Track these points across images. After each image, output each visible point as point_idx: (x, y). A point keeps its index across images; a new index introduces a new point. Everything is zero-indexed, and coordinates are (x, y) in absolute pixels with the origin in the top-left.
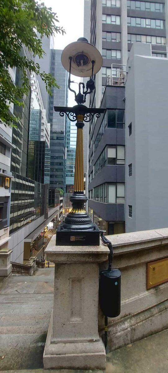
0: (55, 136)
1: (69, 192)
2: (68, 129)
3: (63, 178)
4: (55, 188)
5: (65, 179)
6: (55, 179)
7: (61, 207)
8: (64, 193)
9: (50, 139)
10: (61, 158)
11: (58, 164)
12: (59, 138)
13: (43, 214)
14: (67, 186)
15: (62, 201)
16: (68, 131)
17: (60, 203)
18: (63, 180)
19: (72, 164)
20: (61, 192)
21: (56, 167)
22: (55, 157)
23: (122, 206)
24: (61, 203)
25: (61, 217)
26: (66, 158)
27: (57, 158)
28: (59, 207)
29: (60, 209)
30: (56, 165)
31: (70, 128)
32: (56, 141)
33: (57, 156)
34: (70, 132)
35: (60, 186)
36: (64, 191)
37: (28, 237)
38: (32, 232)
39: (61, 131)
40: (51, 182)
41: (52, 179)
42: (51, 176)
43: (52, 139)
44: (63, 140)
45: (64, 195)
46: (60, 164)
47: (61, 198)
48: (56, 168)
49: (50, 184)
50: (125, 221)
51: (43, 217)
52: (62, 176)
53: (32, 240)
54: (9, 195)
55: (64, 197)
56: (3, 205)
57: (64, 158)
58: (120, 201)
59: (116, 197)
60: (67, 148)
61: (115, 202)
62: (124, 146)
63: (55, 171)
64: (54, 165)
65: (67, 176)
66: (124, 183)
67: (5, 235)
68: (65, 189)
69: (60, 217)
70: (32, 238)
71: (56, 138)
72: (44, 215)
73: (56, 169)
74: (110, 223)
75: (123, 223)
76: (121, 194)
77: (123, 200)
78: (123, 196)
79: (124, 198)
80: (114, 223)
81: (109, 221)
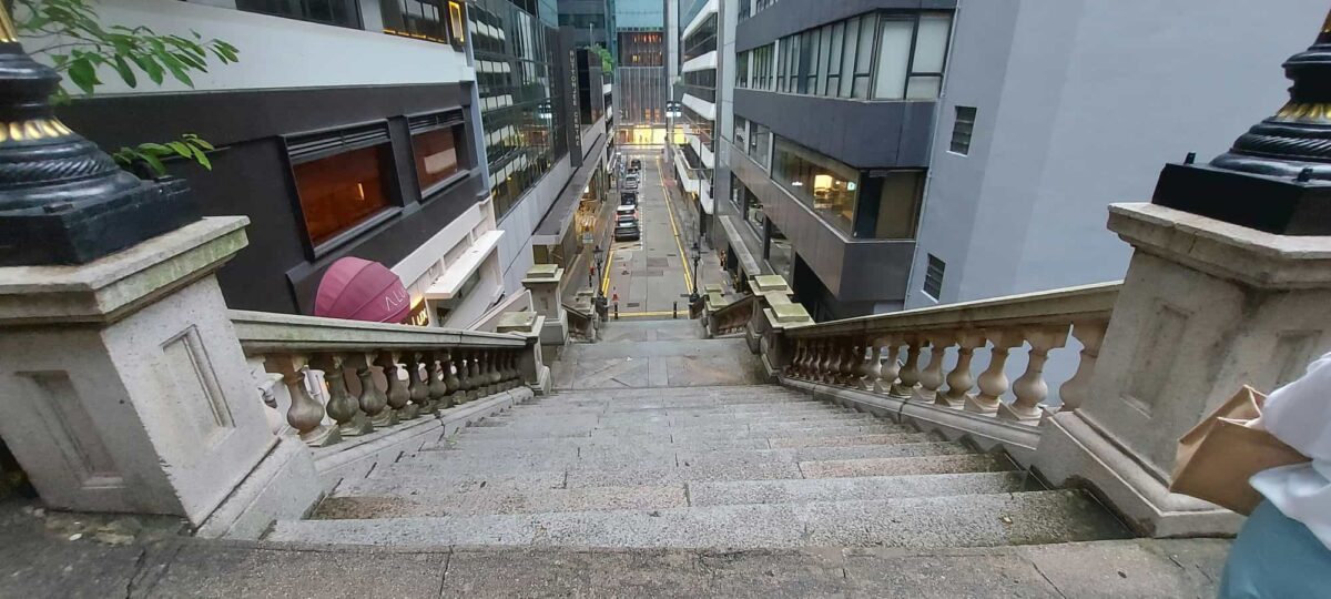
1: (630, 62)
4: (586, 45)
6: (573, 6)
7: (609, 124)
8: (612, 67)
13: (567, 151)
14: (620, 35)
15: (608, 98)
17: (606, 108)
18: (606, 8)
20: (603, 63)
23: (925, 110)
24: (609, 105)
25: (611, 158)
28: (602, 121)
29: (607, 131)
35: (599, 34)
36: (611, 55)
37: (542, 227)
38: (548, 212)
40: (562, 20)
41: (565, 7)
45: (614, 73)
47: (607, 89)
50: (926, 169)
51: (567, 159)
53: (557, 239)
54: (470, 76)
55: (614, 81)
56: (462, 119)
58: (922, 91)
59: (910, 73)
61: (901, 95)
66: (951, 12)
67: (485, 226)
68: (615, 48)
69: (608, 159)
70: (558, 233)
72: (569, 154)
74: (872, 175)
75: (920, 174)
76: (928, 59)
77: (935, 87)
78: (938, 70)
79: (940, 75)
80: (884, 174)
81: (869, 169)
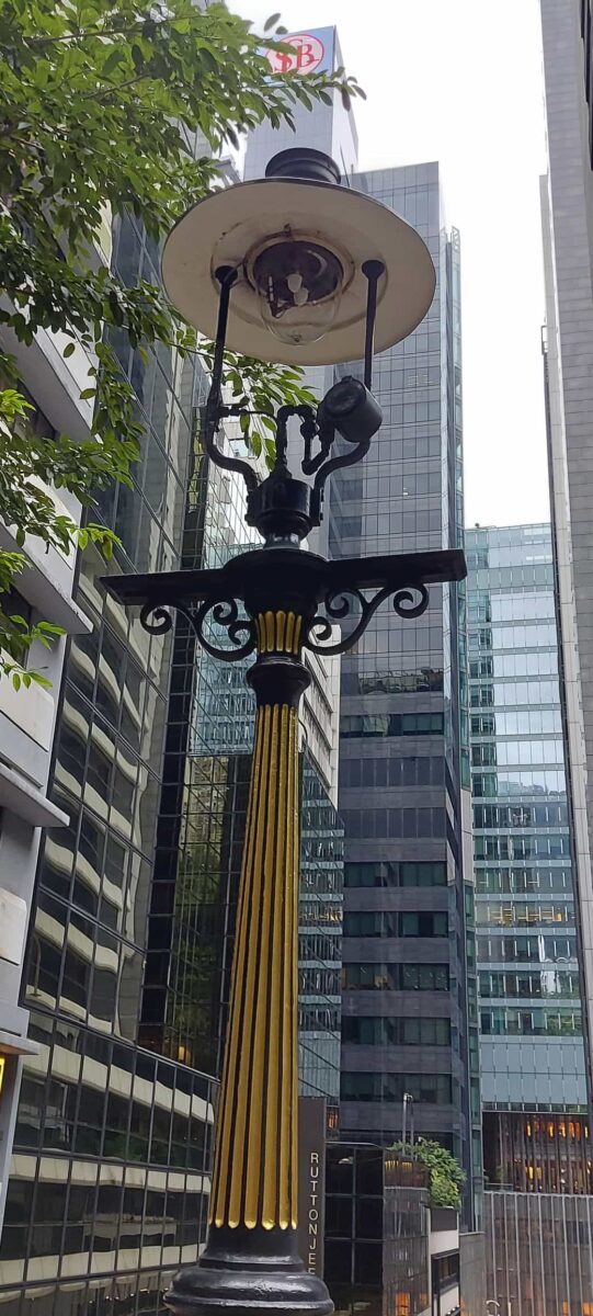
0: (377, 707)
1: (516, 1180)
2: (473, 652)
3: (456, 1041)
4: (391, 1137)
5: (467, 1053)
6: (387, 1058)
8: (466, 1191)
9: (343, 735)
10: (432, 872)
11: (411, 925)
12: (408, 725)
14: (491, 1119)
16: (474, 667)
17: (437, 1291)
18: (456, 1061)
19: (520, 924)
20: (436, 1181)
21: (394, 950)
22: (383, 872)
24: (449, 1282)
26: (469, 875)
27: (397, 874)
30: (390, 934)
31: (486, 640)
32: (390, 747)
33: (396, 856)
34: (488, 668)
35: (432, 1116)
36: (466, 1165)
39: (427, 672)
40: (358, 1086)
41: (362, 1059)
42: (352, 1030)
43: (359, 734)
44: (441, 732)
45: (468, 1203)
46: (427, 924)
47: (445, 1241)
48: (394, 959)
49: (344, 1096)
52: (441, 1029)
55: (468, 1222)
57: (451, 875)
60: (478, 792)
63: (386, 986)
64: (379, 935)
65: (486, 1029)
68: (476, 1149)
71: (383, 726)
73: (391, 966)
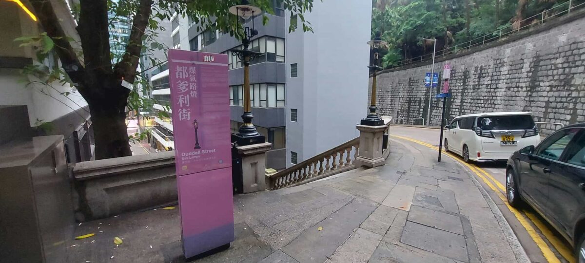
23: (282, 109)
50: (285, 127)
58: (280, 105)
59: (277, 100)
61: (275, 106)
62: (284, 39)
66: (284, 84)
74: (271, 130)
75: (283, 129)
76: (280, 96)
77: (283, 103)
78: (283, 99)
79: (284, 100)
80: (274, 129)
81: (270, 128)
